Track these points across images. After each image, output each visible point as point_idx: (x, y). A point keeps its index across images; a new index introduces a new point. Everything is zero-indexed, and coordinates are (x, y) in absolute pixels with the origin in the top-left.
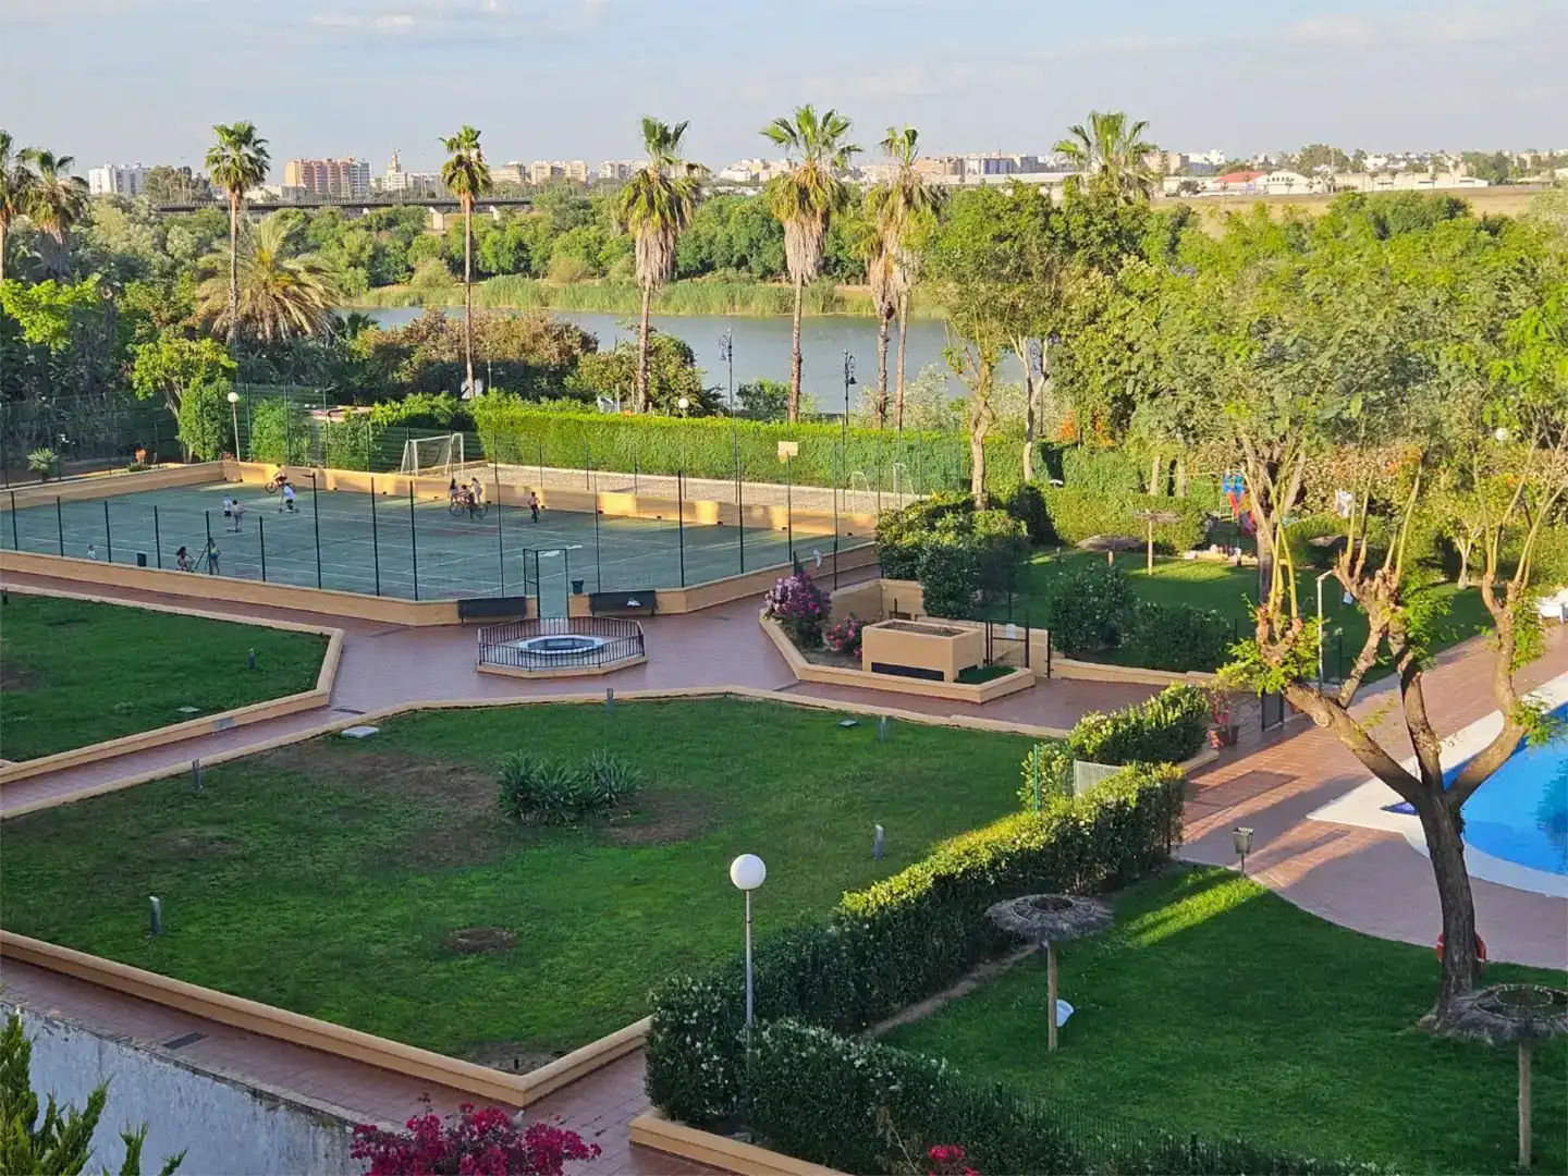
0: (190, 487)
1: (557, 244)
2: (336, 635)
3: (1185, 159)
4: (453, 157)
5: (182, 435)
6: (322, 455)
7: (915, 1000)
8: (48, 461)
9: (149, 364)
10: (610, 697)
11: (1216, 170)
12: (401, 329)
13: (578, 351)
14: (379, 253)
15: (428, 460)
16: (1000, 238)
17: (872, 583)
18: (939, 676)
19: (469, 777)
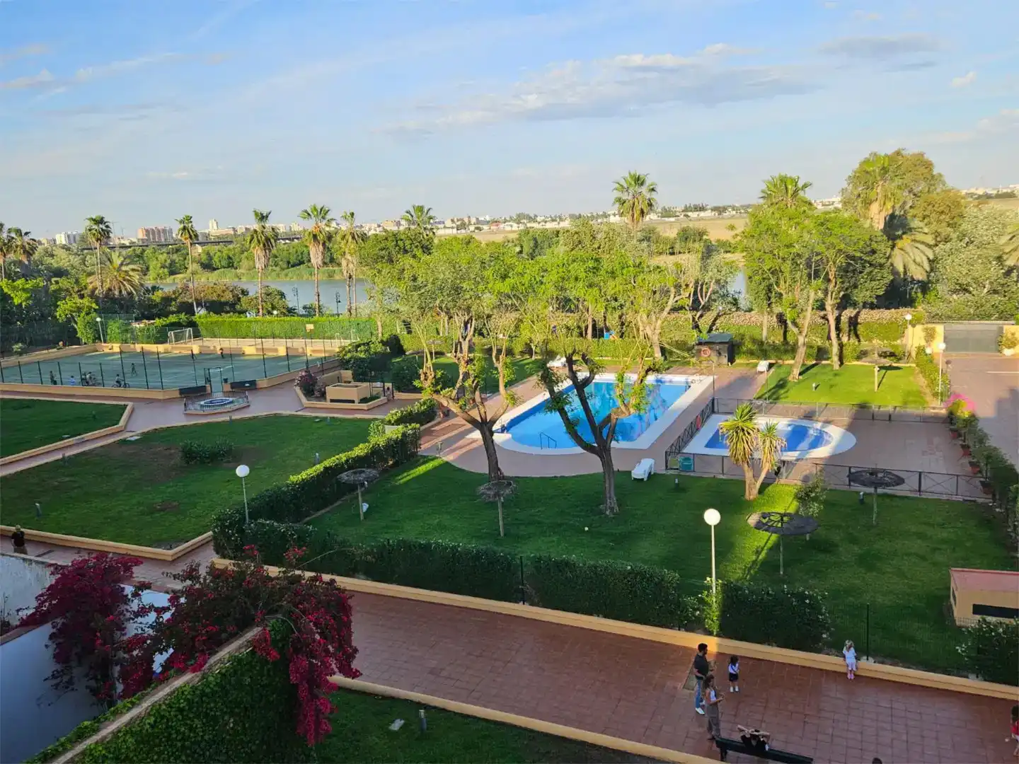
0: (81, 355)
1: (243, 256)
2: (130, 404)
3: (477, 219)
4: (182, 226)
5: (79, 335)
6: (135, 339)
7: (318, 510)
8: (20, 348)
9: (63, 309)
10: (231, 419)
11: (488, 222)
12: (171, 291)
13: (240, 296)
14: (173, 262)
15: (178, 338)
16: (382, 249)
17: (336, 372)
18: (353, 402)
19: (173, 451)
